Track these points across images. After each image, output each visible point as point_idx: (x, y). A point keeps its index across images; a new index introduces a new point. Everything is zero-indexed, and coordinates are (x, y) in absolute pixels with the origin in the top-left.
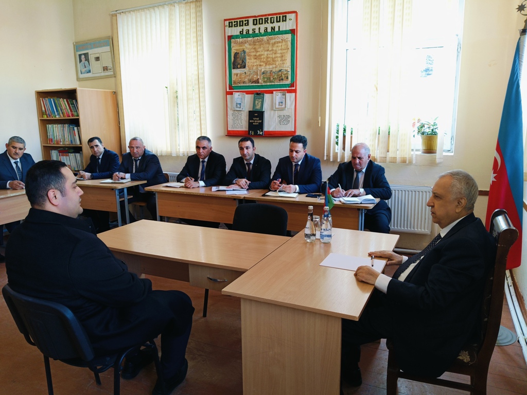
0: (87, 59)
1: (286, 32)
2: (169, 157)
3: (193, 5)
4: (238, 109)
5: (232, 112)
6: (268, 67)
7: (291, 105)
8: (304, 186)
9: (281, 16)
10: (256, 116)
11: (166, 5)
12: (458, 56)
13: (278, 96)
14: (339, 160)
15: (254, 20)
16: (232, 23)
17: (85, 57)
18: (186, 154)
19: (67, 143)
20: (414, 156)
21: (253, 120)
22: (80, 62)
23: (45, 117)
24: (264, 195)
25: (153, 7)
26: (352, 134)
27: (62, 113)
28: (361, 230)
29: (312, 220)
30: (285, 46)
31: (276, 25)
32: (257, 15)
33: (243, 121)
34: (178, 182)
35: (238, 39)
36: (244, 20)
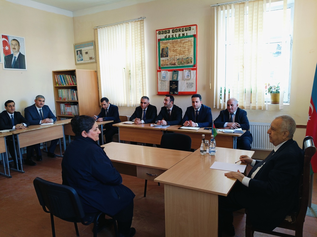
0: (81, 53)
1: (191, 36)
2: (125, 107)
3: (139, 23)
4: (164, 80)
5: (161, 82)
6: (180, 56)
7: (194, 76)
8: (201, 123)
9: (188, 27)
10: (174, 84)
11: (124, 23)
12: (291, 47)
13: (186, 72)
14: (222, 108)
15: (172, 30)
16: (160, 32)
17: (80, 52)
18: (135, 106)
19: (70, 100)
20: (267, 106)
21: (172, 86)
22: (77, 55)
23: (57, 85)
24: (179, 129)
25: (117, 24)
26: (229, 93)
27: (68, 83)
28: (235, 148)
29: (204, 142)
30: (190, 44)
31: (185, 32)
32: (174, 27)
33: (166, 86)
34: (130, 121)
35: (164, 41)
36: (167, 30)
